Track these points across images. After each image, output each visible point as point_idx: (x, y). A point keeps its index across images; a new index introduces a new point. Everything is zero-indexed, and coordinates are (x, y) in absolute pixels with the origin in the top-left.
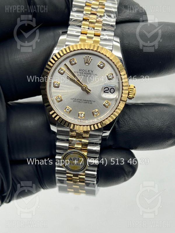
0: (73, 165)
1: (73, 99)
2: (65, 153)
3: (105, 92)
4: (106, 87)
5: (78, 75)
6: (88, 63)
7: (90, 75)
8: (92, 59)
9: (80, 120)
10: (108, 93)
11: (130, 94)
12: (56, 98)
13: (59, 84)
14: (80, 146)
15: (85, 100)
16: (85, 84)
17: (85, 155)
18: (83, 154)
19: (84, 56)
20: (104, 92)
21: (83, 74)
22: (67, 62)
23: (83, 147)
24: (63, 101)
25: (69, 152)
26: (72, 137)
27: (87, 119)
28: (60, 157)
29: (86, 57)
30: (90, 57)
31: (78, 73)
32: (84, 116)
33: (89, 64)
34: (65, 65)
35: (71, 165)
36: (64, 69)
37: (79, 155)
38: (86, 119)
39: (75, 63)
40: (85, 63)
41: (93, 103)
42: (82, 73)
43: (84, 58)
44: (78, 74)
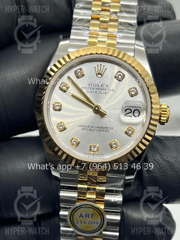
0: (85, 223)
2: (73, 207)
4: (127, 108)
5: (88, 92)
12: (57, 125)
13: (61, 106)
14: (94, 197)
17: (101, 209)
18: (99, 207)
19: (95, 65)
21: (95, 90)
23: (98, 198)
24: (67, 130)
25: (78, 206)
26: (82, 182)
28: (66, 213)
29: (98, 65)
31: (88, 88)
33: (102, 75)
35: (82, 224)
37: (92, 209)
38: (101, 155)
40: (97, 75)
44: (88, 90)
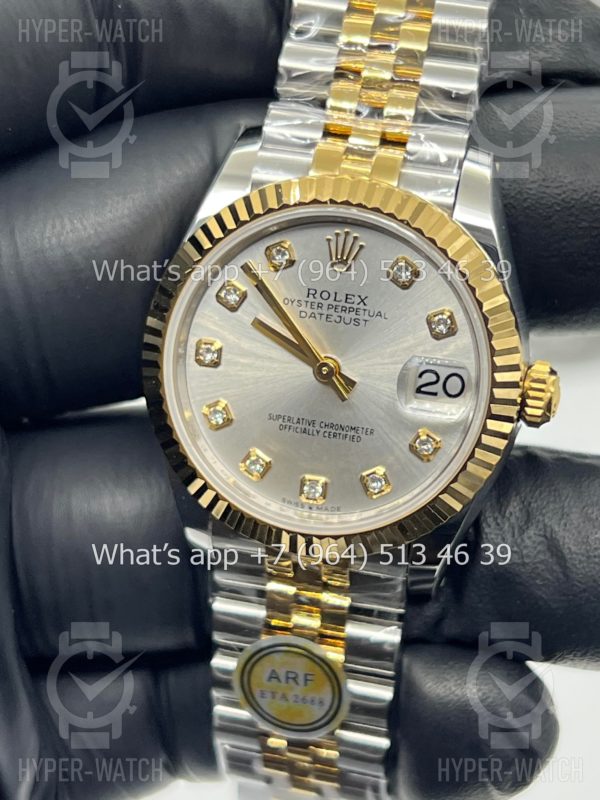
0: (287, 700)
1: (278, 417)
2: (250, 648)
3: (423, 389)
5: (302, 315)
6: (344, 262)
7: (353, 315)
8: (361, 247)
9: (308, 510)
10: (435, 394)
11: (529, 402)
12: (205, 410)
13: (220, 351)
14: (315, 623)
15: (332, 426)
16: (334, 357)
17: (332, 662)
19: (329, 233)
20: (419, 391)
21: (325, 311)
22: (256, 258)
23: (328, 628)
24: (234, 425)
25: (264, 645)
27: (338, 509)
28: (230, 664)
29: (337, 235)
30: (355, 238)
31: (304, 304)
32: (324, 495)
33: (348, 266)
34: (246, 269)
36: (243, 284)
38: (332, 509)
39: (291, 263)
40: (333, 263)
41: (363, 436)
42: (320, 306)
43: (329, 240)
44: (303, 308)
